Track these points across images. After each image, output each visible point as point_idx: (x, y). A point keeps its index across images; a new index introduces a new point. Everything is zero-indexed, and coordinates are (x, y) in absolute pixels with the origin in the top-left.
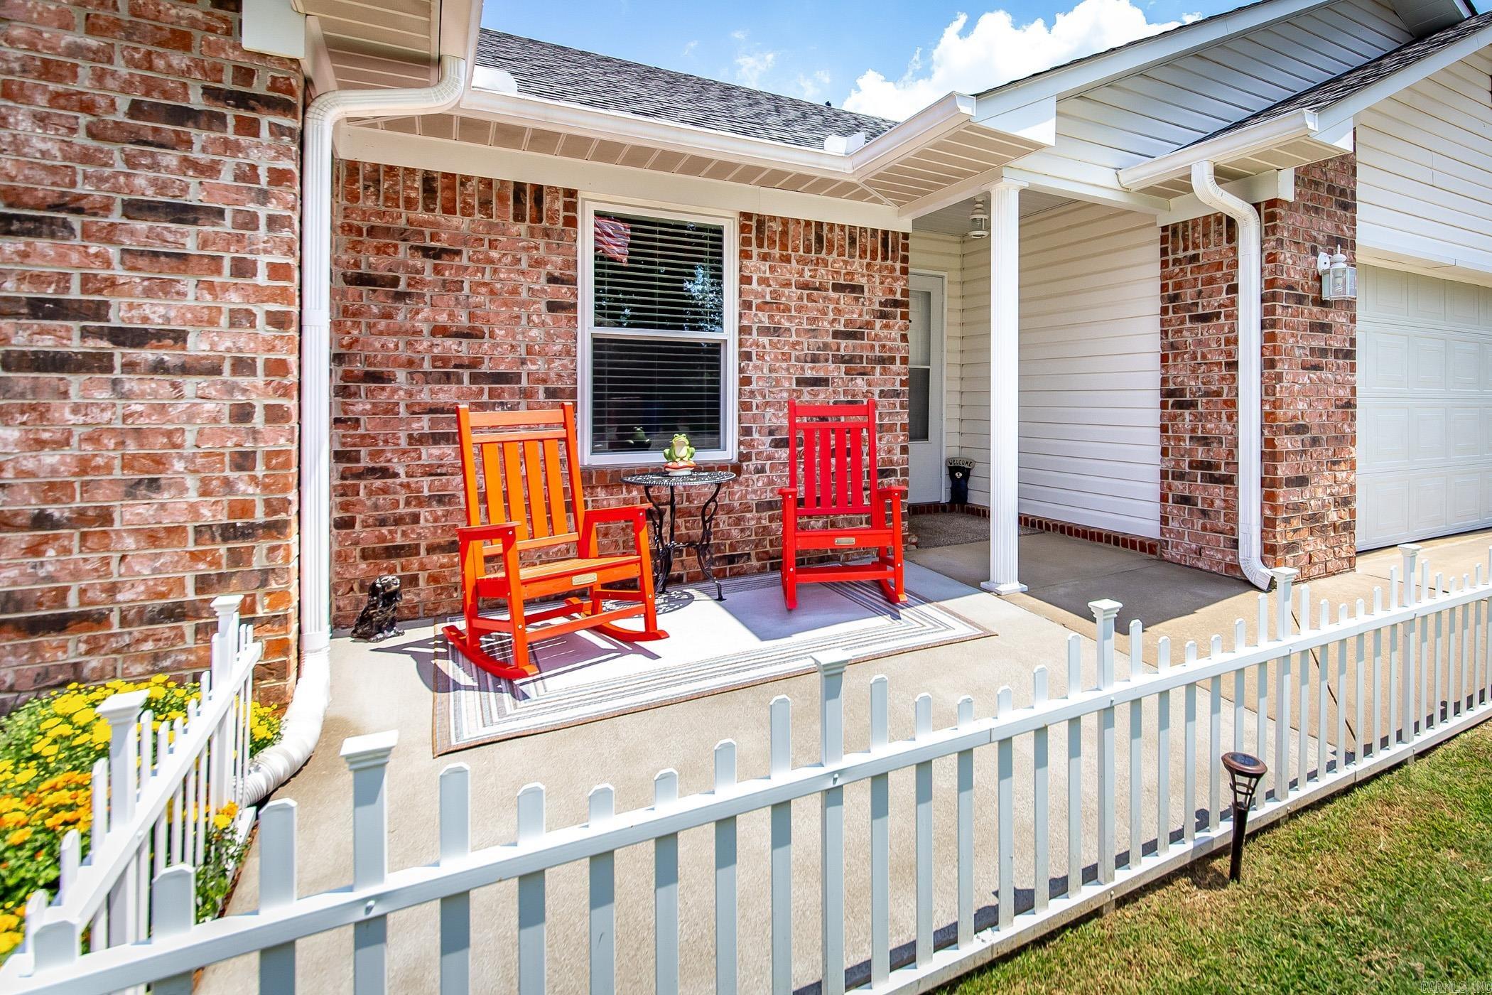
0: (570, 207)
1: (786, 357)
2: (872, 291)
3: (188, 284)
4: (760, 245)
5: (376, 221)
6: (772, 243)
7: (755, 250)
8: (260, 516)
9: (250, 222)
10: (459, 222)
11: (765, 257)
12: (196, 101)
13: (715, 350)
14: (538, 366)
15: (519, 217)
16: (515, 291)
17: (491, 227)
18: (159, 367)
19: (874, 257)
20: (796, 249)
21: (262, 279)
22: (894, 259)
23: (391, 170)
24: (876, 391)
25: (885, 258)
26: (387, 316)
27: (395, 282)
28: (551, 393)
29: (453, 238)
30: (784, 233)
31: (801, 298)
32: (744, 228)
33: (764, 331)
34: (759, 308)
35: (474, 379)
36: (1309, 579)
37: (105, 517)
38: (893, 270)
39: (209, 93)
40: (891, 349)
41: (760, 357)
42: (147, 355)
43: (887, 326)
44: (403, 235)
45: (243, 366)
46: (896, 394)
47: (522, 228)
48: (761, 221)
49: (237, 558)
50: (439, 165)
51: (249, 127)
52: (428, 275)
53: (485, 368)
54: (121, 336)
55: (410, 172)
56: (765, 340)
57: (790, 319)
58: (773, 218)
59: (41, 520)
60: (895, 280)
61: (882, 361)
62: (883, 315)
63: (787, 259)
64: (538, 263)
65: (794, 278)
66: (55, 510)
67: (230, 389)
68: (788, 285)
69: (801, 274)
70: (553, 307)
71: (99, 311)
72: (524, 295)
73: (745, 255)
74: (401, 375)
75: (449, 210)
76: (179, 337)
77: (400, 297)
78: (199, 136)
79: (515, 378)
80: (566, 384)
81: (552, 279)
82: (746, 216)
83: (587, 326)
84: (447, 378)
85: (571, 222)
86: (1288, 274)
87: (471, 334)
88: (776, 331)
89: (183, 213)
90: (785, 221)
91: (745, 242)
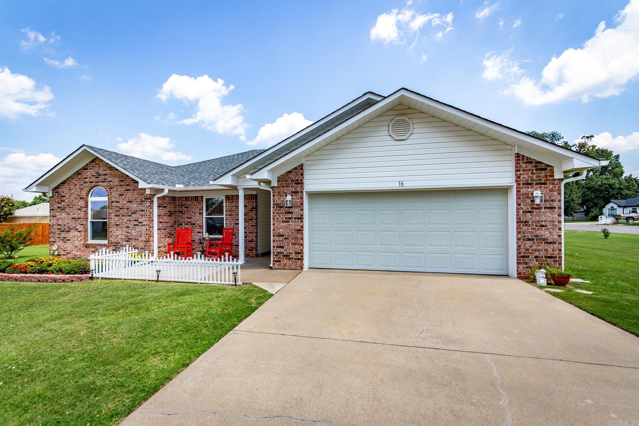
0: (202, 198)
1: (233, 220)
2: (249, 206)
3: (143, 217)
4: (228, 200)
5: (181, 204)
6: (230, 200)
7: (227, 201)
8: (148, 240)
9: (147, 211)
10: (189, 203)
11: (229, 202)
12: (144, 200)
13: (223, 218)
14: (198, 222)
15: (195, 201)
16: (195, 212)
17: (193, 203)
18: (142, 225)
19: (249, 199)
20: (234, 200)
21: (148, 216)
22: (253, 199)
23: (182, 197)
24: (250, 225)
25: (251, 199)
26: (182, 216)
27: (182, 212)
28: (199, 226)
29: (188, 205)
30: (232, 198)
31: (235, 209)
32: (226, 198)
33: (229, 215)
34: (228, 211)
35: (191, 224)
36: (284, 269)
37: (138, 239)
38: (253, 202)
39: (145, 199)
40: (253, 217)
41: (229, 220)
42: (141, 224)
43: (252, 213)
44: (183, 205)
45: (147, 225)
46: (254, 226)
47: (196, 202)
48: (228, 196)
49: (146, 244)
50: (187, 196)
51: (147, 201)
52: (186, 210)
53: (192, 223)
54: (140, 223)
55: (184, 197)
56: (229, 217)
57: (233, 213)
58: (230, 195)
59: (135, 239)
60: (254, 203)
61: (251, 219)
62: (251, 211)
63: (233, 202)
64: (198, 207)
65: (234, 205)
66: (136, 238)
67: (146, 227)
68: (233, 207)
69: (235, 204)
70: (200, 213)
71: (138, 220)
72: (196, 212)
73: (226, 202)
74: (183, 224)
75: (188, 201)
76: (143, 222)
77: (183, 214)
78: (144, 203)
79: (195, 224)
80: (201, 225)
81: (199, 209)
82: (226, 196)
83: (205, 215)
84: (188, 224)
85: (202, 201)
86: (277, 202)
87: (191, 218)
88: (231, 215)
89: (143, 211)
90: (232, 196)
91: (226, 200)
